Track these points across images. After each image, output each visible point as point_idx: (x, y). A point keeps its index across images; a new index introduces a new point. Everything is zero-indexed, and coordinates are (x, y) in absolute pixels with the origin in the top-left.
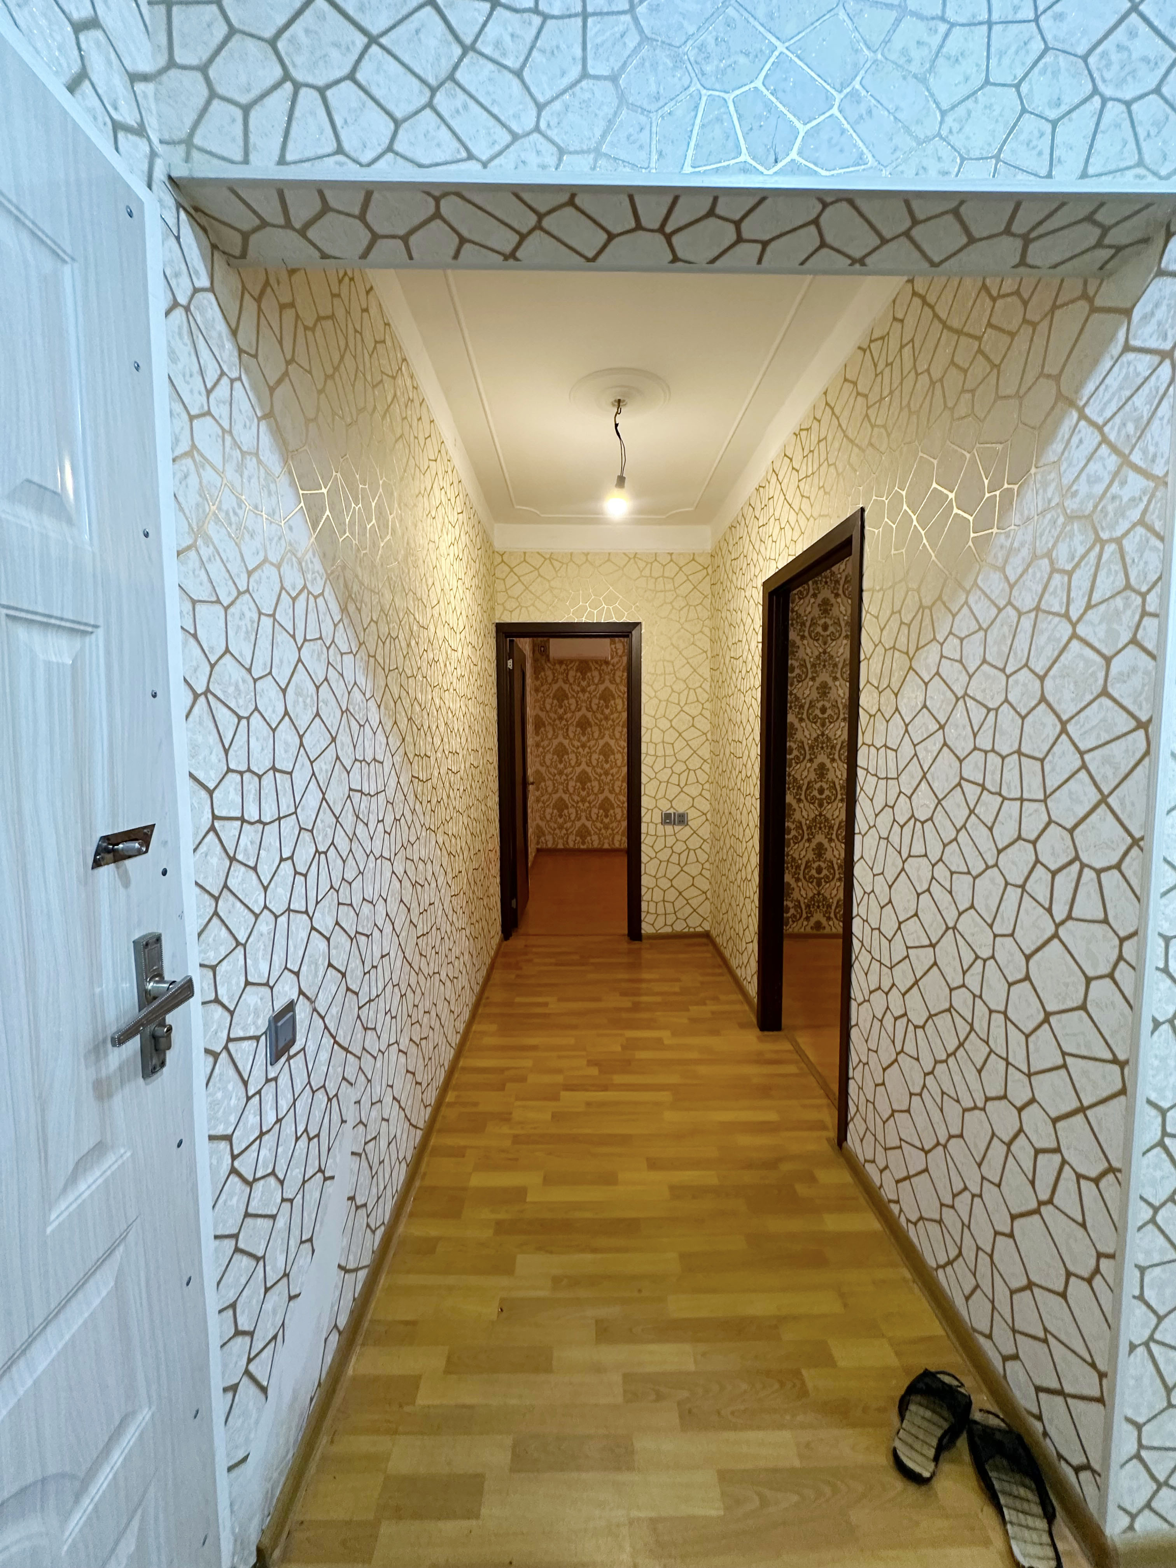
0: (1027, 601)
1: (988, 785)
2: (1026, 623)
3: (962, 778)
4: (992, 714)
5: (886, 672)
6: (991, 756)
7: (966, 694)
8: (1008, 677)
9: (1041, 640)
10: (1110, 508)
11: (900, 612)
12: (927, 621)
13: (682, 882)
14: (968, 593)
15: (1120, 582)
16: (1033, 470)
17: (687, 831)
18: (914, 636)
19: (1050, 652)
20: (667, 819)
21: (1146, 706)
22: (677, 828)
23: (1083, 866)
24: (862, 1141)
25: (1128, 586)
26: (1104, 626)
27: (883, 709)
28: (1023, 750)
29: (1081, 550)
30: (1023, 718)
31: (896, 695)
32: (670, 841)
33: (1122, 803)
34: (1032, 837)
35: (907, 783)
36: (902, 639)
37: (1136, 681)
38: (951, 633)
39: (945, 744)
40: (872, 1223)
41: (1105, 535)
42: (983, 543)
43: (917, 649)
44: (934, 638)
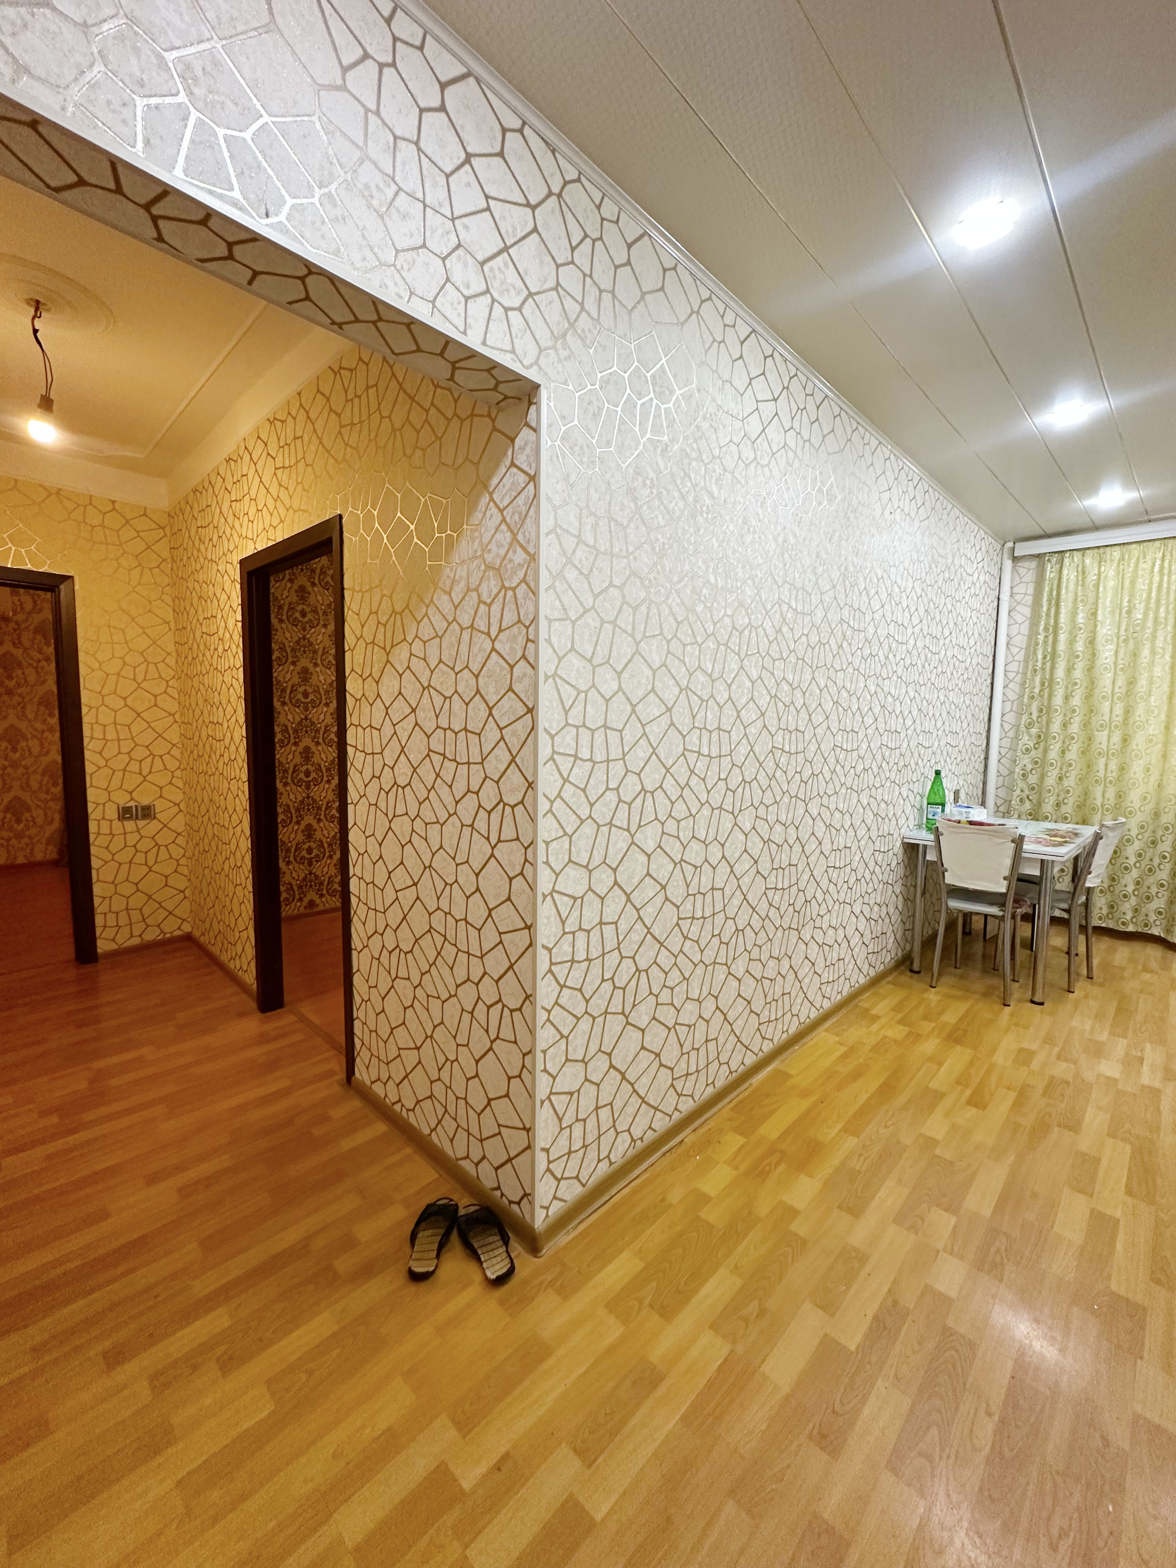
0: (466, 621)
1: (448, 755)
2: (466, 635)
3: (430, 750)
4: (448, 701)
5: (368, 662)
6: (448, 732)
7: (429, 685)
8: (457, 674)
9: (475, 649)
10: (509, 567)
11: (376, 613)
12: (399, 623)
13: (153, 883)
14: (427, 607)
15: (516, 619)
16: (465, 527)
17: (154, 826)
18: (389, 635)
19: (480, 659)
20: (125, 813)
21: (532, 698)
22: (141, 823)
23: (505, 804)
24: (367, 1068)
25: (519, 621)
26: (508, 645)
27: (367, 694)
28: (469, 728)
29: (495, 591)
30: (467, 704)
31: (377, 683)
32: (132, 839)
33: (523, 760)
34: (476, 790)
35: (389, 756)
36: (380, 637)
37: (526, 681)
38: (416, 636)
39: (417, 724)
40: (380, 1128)
41: (507, 584)
42: (437, 570)
43: (392, 646)
44: (405, 639)
